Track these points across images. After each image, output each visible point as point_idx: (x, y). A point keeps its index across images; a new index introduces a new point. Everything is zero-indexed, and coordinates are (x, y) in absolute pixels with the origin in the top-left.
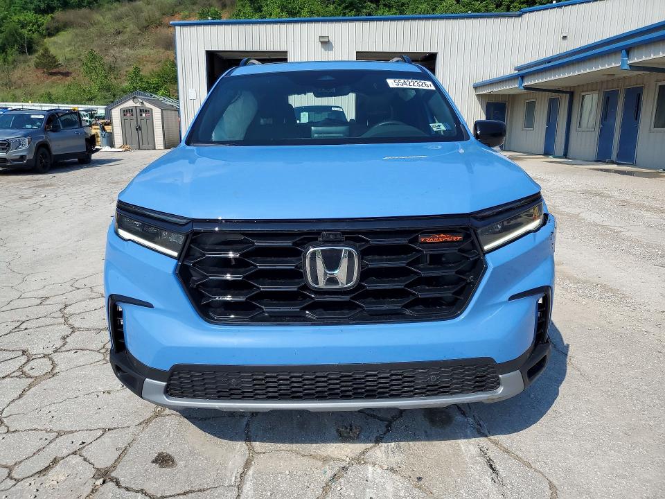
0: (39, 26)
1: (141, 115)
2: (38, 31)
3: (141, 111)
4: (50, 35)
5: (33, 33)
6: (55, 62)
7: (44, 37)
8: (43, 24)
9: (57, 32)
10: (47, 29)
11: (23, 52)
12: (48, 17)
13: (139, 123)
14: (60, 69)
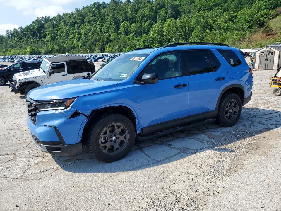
0: (269, 15)
1: (269, 54)
2: (268, 17)
3: (269, 52)
4: (273, 18)
5: (266, 18)
6: (271, 30)
7: (270, 19)
8: (271, 14)
9: (277, 16)
10: (272, 16)
11: (259, 27)
12: (274, 11)
13: (267, 58)
14: (273, 32)
